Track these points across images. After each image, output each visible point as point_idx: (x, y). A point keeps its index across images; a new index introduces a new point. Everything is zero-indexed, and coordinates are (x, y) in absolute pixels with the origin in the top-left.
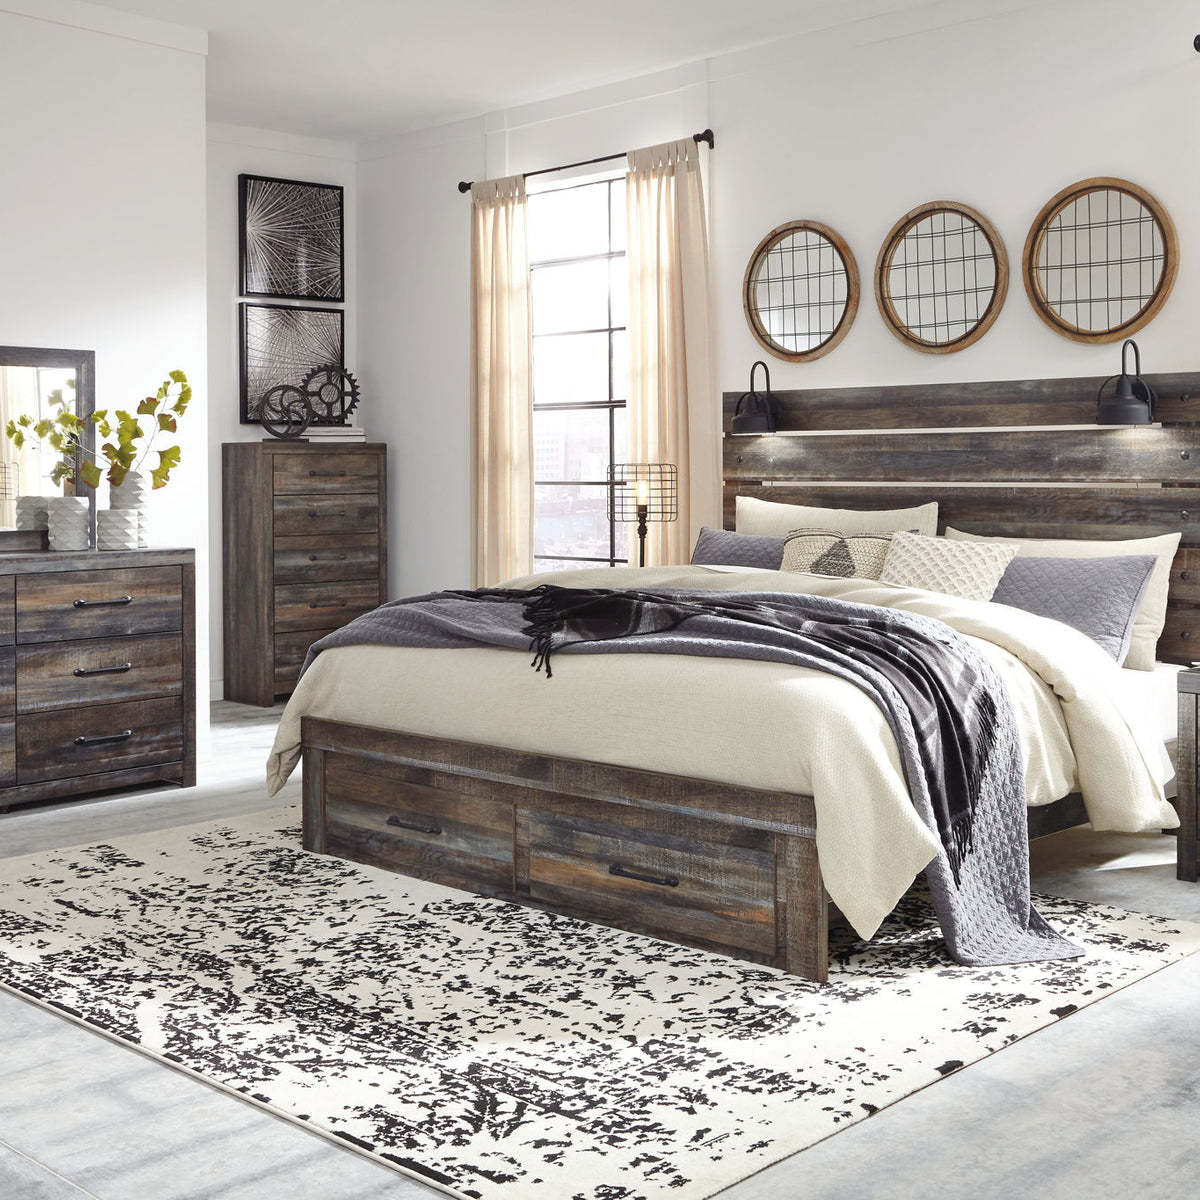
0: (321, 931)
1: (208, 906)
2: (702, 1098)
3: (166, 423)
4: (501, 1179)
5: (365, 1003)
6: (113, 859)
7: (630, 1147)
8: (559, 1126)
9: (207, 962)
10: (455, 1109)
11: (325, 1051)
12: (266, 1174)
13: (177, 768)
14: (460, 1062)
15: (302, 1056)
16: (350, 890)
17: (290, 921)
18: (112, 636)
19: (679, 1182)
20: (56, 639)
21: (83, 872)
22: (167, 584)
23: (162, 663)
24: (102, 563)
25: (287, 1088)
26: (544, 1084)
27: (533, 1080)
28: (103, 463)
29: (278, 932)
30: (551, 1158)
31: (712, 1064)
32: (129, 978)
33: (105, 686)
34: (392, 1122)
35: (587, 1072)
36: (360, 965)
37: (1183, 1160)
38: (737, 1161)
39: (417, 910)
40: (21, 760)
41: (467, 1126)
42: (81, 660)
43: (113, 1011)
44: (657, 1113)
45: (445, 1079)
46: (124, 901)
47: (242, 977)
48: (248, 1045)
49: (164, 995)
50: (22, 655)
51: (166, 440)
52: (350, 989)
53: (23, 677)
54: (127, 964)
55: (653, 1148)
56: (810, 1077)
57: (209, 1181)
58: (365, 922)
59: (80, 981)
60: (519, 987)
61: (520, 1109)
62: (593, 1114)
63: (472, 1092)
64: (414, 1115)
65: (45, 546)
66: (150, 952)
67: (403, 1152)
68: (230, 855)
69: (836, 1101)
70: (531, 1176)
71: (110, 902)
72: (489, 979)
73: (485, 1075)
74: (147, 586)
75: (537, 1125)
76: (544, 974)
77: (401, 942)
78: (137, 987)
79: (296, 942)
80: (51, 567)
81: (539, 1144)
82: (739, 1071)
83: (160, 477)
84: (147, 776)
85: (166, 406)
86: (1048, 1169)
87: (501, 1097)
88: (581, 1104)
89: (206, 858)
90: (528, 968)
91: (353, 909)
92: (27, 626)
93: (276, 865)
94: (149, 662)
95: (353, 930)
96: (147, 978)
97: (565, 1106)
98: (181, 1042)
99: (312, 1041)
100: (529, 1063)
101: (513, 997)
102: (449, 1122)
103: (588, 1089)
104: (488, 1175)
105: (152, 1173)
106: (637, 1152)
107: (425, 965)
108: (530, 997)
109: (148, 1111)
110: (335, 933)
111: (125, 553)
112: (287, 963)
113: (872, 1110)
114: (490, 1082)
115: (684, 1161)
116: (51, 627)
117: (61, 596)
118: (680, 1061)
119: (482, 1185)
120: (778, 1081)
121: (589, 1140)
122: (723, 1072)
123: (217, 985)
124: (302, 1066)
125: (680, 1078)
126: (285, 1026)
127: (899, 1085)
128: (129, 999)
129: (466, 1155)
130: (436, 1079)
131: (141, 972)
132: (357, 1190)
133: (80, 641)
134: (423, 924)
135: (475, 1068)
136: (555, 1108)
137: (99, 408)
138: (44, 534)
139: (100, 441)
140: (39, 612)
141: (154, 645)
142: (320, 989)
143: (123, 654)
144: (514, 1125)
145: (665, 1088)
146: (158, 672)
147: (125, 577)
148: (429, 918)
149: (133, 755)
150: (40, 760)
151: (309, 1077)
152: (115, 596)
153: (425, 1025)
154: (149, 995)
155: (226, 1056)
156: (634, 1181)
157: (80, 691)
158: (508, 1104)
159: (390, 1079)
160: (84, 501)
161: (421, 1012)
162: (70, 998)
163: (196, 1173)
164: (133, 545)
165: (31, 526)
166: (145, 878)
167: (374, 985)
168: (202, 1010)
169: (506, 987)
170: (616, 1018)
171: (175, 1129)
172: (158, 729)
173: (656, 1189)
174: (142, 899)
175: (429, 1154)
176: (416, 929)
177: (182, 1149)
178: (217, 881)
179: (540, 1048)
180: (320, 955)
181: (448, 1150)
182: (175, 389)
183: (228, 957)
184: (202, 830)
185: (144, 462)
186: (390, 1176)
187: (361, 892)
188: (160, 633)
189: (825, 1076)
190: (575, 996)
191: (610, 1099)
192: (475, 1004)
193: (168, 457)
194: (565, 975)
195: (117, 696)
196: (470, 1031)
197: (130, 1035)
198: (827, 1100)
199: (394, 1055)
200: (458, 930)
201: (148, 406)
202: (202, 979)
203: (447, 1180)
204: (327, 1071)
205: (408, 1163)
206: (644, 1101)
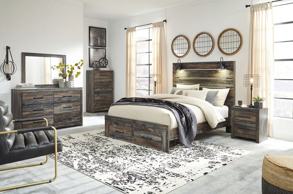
0: (103, 150)
1: (85, 146)
2: (165, 178)
3: (79, 68)
4: (132, 190)
5: (110, 162)
6: (70, 138)
7: (153, 185)
8: (142, 182)
9: (85, 155)
10: (125, 179)
11: (104, 169)
12: (92, 190)
13: (79, 123)
14: (126, 171)
15: (100, 170)
16: (108, 143)
17: (99, 148)
18: (69, 102)
19: (161, 191)
20: (60, 102)
21: (65, 140)
22: (78, 93)
23: (77, 106)
24: (68, 90)
25: (97, 175)
26: (139, 175)
27: (137, 174)
28: (68, 74)
29: (97, 150)
30: (140, 187)
31: (167, 172)
32: (72, 157)
33: (68, 110)
34: (114, 181)
35: (146, 173)
36: (110, 155)
37: (242, 190)
38: (171, 188)
39: (119, 147)
40: (55, 122)
41: (127, 182)
42: (64, 105)
43: (70, 162)
44: (158, 180)
45: (123, 174)
46: (72, 144)
47: (91, 157)
48: (91, 168)
49: (78, 160)
50: (55, 104)
51: (78, 70)
52: (108, 159)
53: (55, 108)
54: (72, 155)
55: (157, 186)
56: (183, 174)
57: (82, 191)
58: (111, 148)
59: (65, 157)
60: (135, 159)
61: (135, 179)
62: (147, 180)
63: (127, 176)
64: (118, 180)
65: (58, 87)
66: (76, 153)
67: (116, 186)
68: (89, 137)
69: (187, 178)
70: (137, 190)
71: (69, 145)
72: (131, 158)
73: (130, 173)
74: (75, 93)
75: (138, 182)
76: (140, 157)
77: (117, 152)
78: (74, 158)
79: (99, 151)
80: (59, 90)
81: (138, 185)
82: (171, 173)
83: (77, 76)
84: (75, 124)
85: (79, 65)
86: (220, 190)
87: (132, 177)
88: (145, 178)
89: (85, 138)
90: (137, 156)
91: (109, 146)
92: (56, 100)
93: (96, 139)
94: (75, 106)
95: (109, 150)
96: (75, 157)
97: (143, 179)
98: (81, 168)
99: (102, 168)
100: (137, 172)
101: (134, 161)
102: (124, 181)
103: (146, 176)
104: (130, 189)
105: (73, 189)
106: (154, 186)
107: (121, 156)
108: (137, 161)
109: (72, 179)
110: (106, 150)
111: (71, 88)
112: (98, 155)
113: (193, 180)
114: (130, 175)
115: (162, 188)
116: (59, 100)
117: (61, 95)
118: (161, 172)
119: (129, 191)
120: (178, 175)
121: (146, 184)
122: (168, 173)
123: (87, 158)
124: (100, 171)
125: (162, 174)
126: (97, 165)
127: (197, 176)
128: (72, 160)
129: (126, 186)
130: (122, 174)
131: (74, 156)
132: (107, 192)
133: (64, 102)
134: (120, 149)
135: (128, 172)
136: (141, 179)
137: (67, 64)
138: (58, 85)
139: (67, 70)
140: (58, 98)
141: (76, 103)
142: (103, 159)
143: (71, 104)
144: (134, 181)
145: (159, 176)
146: (76, 107)
147: (71, 92)
148: (121, 148)
149: (73, 121)
150: (58, 122)
151: (101, 173)
152: (70, 95)
153: (120, 165)
154: (75, 160)
155: (88, 170)
156: (153, 191)
157: (64, 110)
158: (133, 178)
159: (114, 174)
160: (65, 79)
161: (120, 163)
162: (63, 160)
163: (80, 190)
164: (72, 87)
165: (56, 84)
166: (75, 141)
167: (112, 159)
168: (84, 162)
169: (133, 159)
170: (151, 165)
171: (76, 182)
172: (76, 117)
173: (157, 192)
174: (74, 144)
175: (120, 186)
176: (119, 150)
177: (78, 186)
178: (87, 141)
179: (139, 169)
180: (103, 154)
181: (124, 185)
182: (81, 62)
183: (88, 154)
184: (84, 133)
185: (74, 74)
186: (114, 190)
187: (110, 144)
188: (77, 101)
189: (185, 174)
190: (145, 161)
191: (150, 178)
192: (128, 162)
193: (78, 73)
194: (143, 157)
195: (70, 111)
196: (128, 166)
197: (72, 166)
198: (185, 178)
199: (115, 170)
200: (125, 150)
201: (76, 65)
202: (84, 157)
203: (123, 190)
204: (104, 172)
205: (117, 187)
206: (155, 178)
